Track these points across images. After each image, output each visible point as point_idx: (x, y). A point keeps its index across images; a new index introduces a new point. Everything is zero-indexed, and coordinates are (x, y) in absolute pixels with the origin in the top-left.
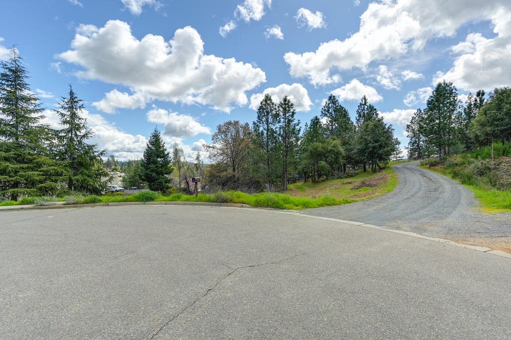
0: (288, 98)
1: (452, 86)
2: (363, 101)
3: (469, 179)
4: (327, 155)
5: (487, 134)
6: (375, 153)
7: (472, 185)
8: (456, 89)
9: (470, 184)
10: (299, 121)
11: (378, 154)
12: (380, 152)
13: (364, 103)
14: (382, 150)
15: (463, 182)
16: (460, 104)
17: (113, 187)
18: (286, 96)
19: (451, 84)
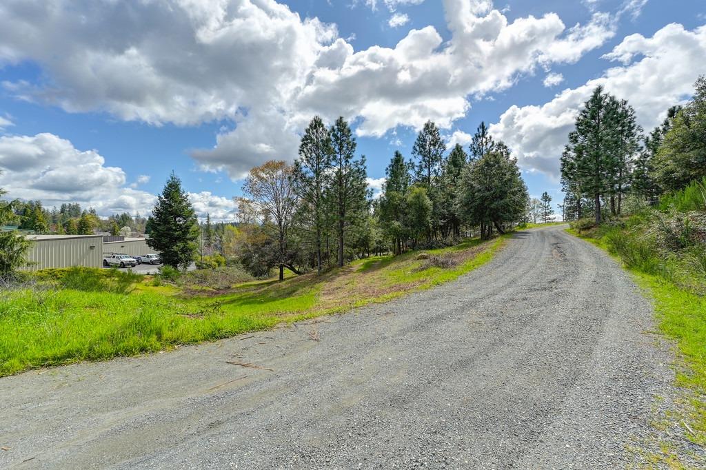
0: (344, 120)
1: (627, 107)
2: (481, 130)
3: (645, 257)
4: (406, 211)
5: (689, 165)
6: (486, 208)
7: (652, 273)
8: (632, 110)
9: (645, 271)
10: (363, 157)
11: (491, 209)
12: (493, 206)
13: (481, 134)
14: (496, 203)
15: (631, 266)
16: (639, 133)
17: (148, 257)
18: (341, 118)
19: (625, 103)
